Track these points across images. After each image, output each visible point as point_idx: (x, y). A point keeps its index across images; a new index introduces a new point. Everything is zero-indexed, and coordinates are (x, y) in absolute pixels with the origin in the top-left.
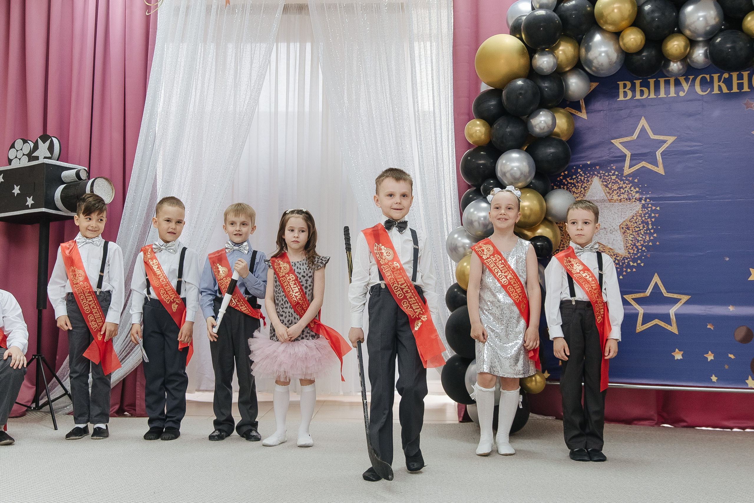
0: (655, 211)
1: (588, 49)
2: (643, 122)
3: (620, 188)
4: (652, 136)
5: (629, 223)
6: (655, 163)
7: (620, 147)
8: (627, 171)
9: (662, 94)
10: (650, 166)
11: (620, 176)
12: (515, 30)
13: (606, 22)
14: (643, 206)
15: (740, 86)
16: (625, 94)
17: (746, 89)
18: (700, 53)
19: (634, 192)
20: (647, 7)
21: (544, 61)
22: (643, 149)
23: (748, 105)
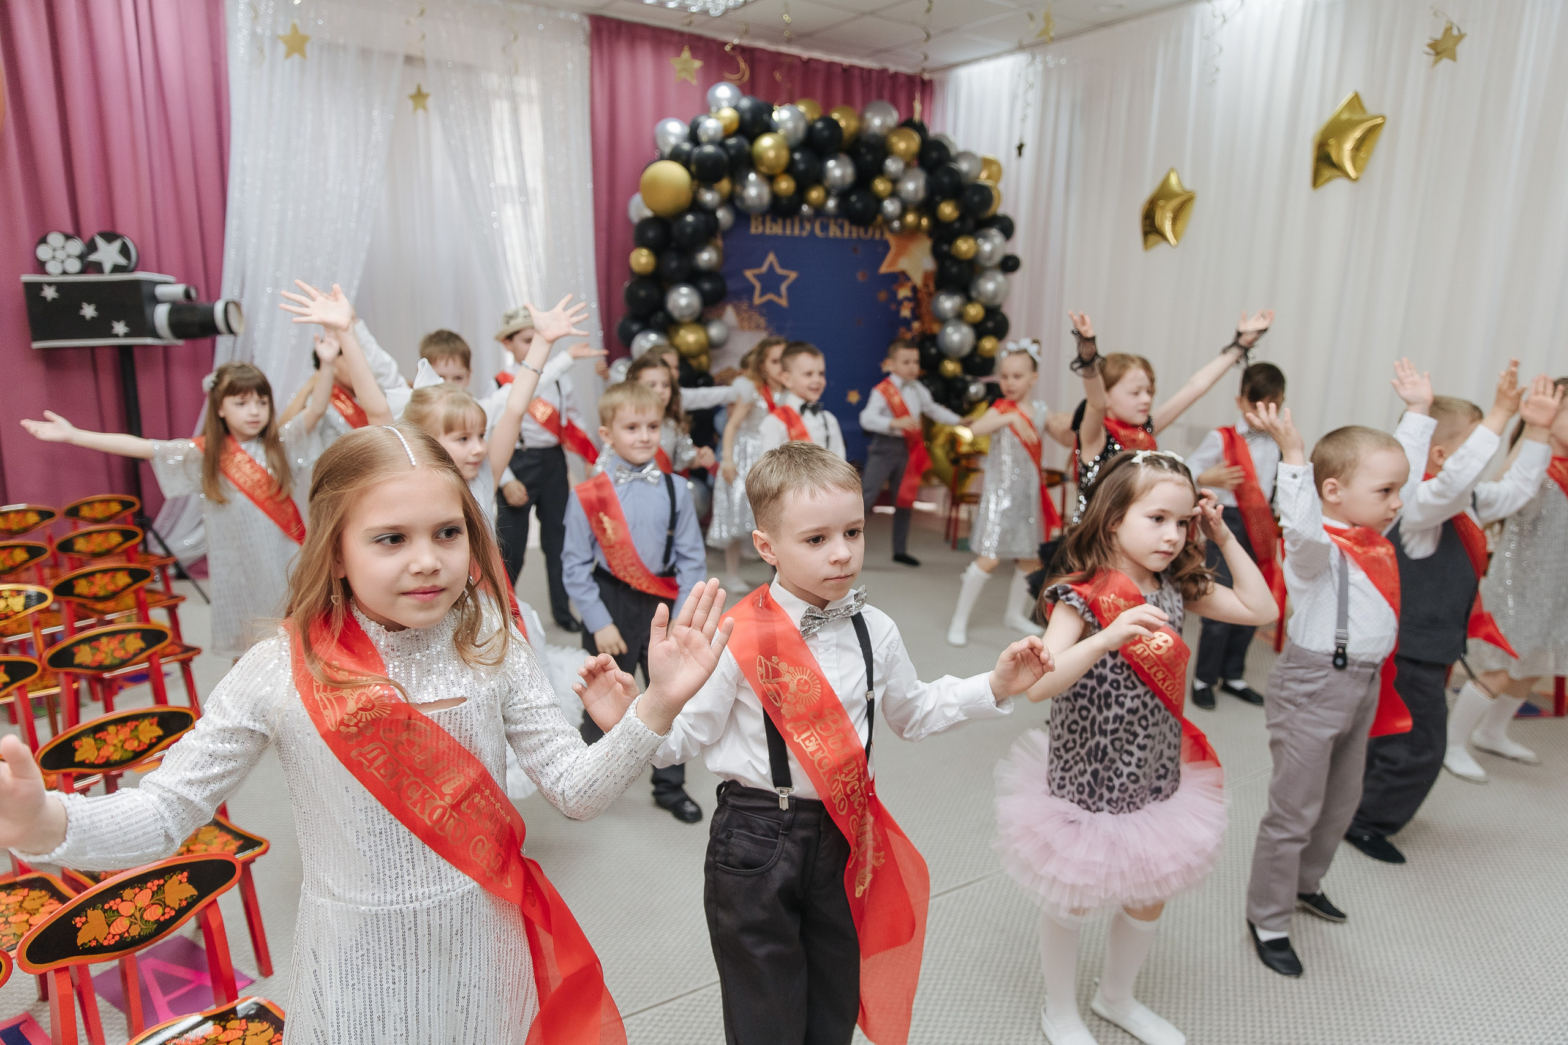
1: (744, 187)
2: (771, 258)
3: (750, 317)
4: (779, 271)
6: (779, 294)
7: (751, 278)
8: (758, 300)
9: (788, 233)
10: (775, 298)
11: (751, 306)
12: (675, 156)
13: (763, 164)
15: (850, 232)
16: (757, 228)
17: (854, 236)
18: (831, 204)
19: (762, 321)
20: (797, 156)
21: (709, 197)
22: (771, 282)
23: (855, 250)
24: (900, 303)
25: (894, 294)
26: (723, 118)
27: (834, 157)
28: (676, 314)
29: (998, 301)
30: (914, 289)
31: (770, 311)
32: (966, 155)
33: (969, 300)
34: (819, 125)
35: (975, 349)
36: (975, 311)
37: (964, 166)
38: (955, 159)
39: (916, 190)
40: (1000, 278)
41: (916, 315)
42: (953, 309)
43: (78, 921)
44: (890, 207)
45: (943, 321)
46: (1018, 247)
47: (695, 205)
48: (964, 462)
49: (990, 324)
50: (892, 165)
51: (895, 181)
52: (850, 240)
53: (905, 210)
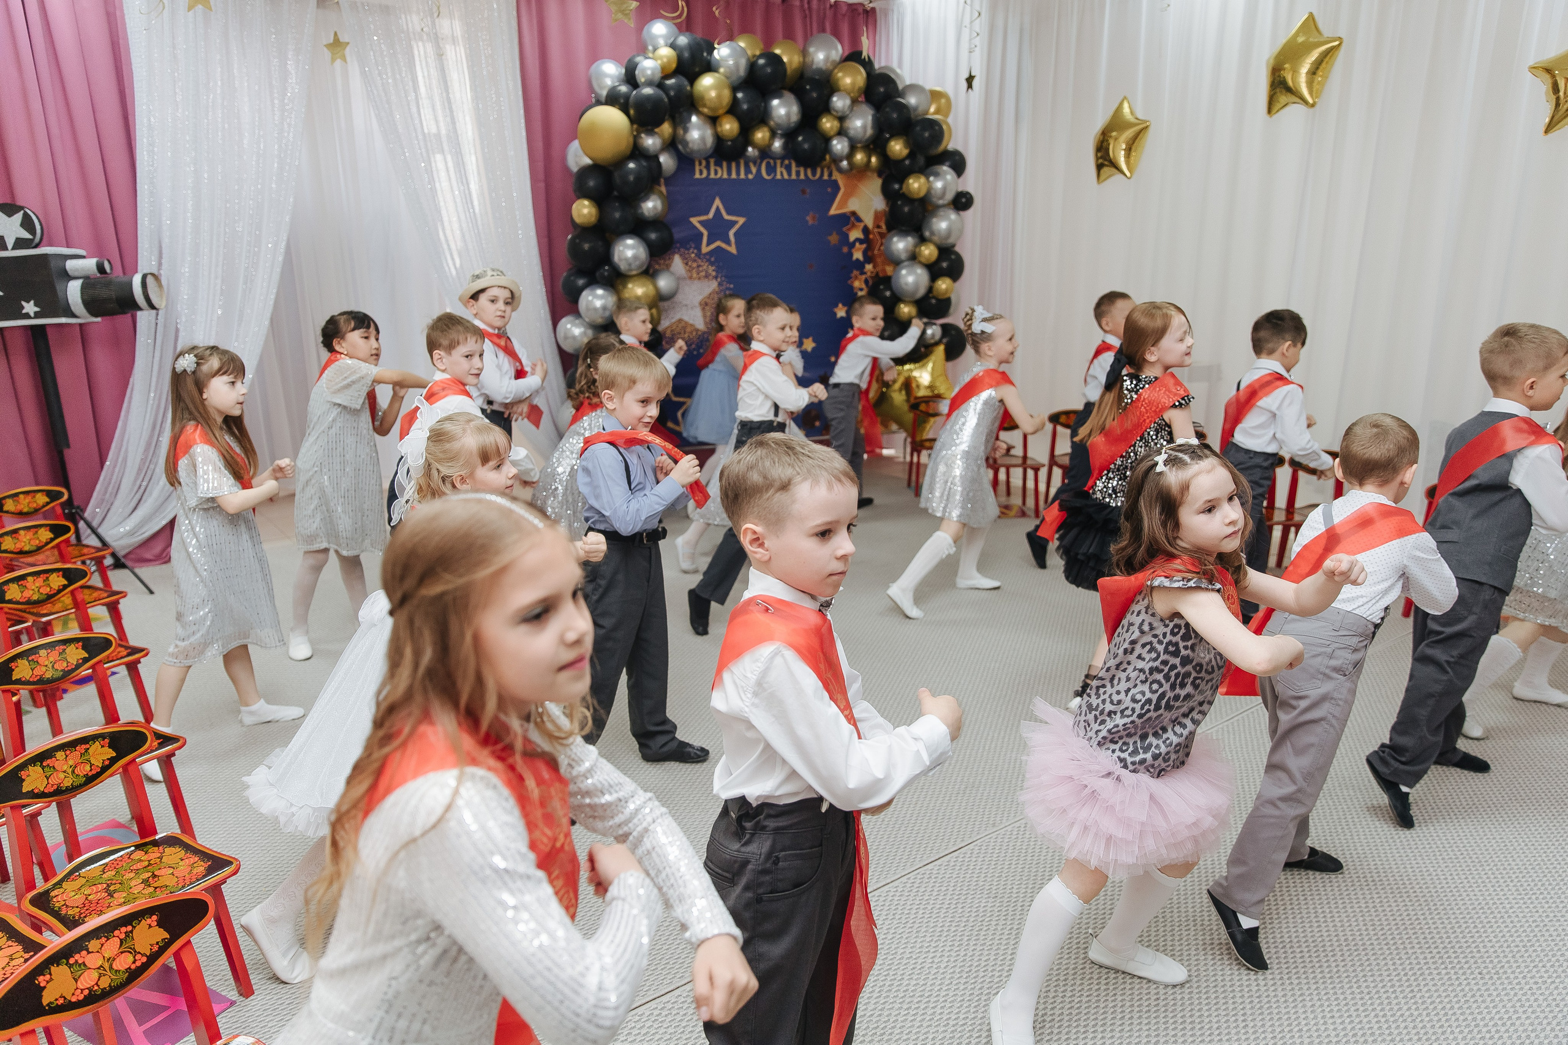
0: (729, 289)
1: (686, 130)
2: (717, 202)
3: (699, 266)
4: (727, 217)
5: (708, 301)
6: (728, 242)
7: (698, 225)
8: (705, 249)
9: (734, 176)
10: (724, 246)
11: (699, 255)
12: (613, 99)
13: (705, 106)
14: (720, 284)
15: (798, 173)
16: (701, 173)
17: (802, 177)
18: (777, 144)
19: (711, 270)
20: (740, 95)
21: (650, 142)
22: (718, 229)
23: (804, 192)
24: (853, 245)
25: (847, 236)
26: (661, 58)
27: (779, 96)
28: (623, 267)
29: (951, 241)
30: (866, 230)
31: (718, 258)
32: (913, 88)
33: (923, 240)
34: (761, 61)
35: (930, 289)
36: (928, 252)
37: (912, 100)
38: (902, 94)
39: (864, 127)
40: (953, 216)
41: (869, 258)
42: (906, 250)
43: (41, 980)
44: (839, 146)
45: (897, 263)
46: (970, 183)
47: (636, 152)
48: (923, 407)
49: (945, 265)
50: (839, 102)
51: (842, 119)
52: (798, 181)
53: (853, 148)
